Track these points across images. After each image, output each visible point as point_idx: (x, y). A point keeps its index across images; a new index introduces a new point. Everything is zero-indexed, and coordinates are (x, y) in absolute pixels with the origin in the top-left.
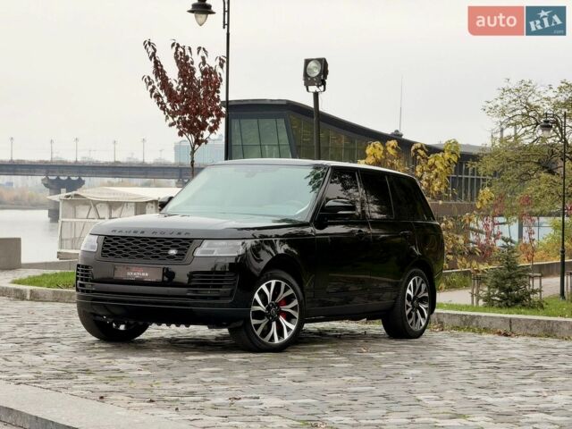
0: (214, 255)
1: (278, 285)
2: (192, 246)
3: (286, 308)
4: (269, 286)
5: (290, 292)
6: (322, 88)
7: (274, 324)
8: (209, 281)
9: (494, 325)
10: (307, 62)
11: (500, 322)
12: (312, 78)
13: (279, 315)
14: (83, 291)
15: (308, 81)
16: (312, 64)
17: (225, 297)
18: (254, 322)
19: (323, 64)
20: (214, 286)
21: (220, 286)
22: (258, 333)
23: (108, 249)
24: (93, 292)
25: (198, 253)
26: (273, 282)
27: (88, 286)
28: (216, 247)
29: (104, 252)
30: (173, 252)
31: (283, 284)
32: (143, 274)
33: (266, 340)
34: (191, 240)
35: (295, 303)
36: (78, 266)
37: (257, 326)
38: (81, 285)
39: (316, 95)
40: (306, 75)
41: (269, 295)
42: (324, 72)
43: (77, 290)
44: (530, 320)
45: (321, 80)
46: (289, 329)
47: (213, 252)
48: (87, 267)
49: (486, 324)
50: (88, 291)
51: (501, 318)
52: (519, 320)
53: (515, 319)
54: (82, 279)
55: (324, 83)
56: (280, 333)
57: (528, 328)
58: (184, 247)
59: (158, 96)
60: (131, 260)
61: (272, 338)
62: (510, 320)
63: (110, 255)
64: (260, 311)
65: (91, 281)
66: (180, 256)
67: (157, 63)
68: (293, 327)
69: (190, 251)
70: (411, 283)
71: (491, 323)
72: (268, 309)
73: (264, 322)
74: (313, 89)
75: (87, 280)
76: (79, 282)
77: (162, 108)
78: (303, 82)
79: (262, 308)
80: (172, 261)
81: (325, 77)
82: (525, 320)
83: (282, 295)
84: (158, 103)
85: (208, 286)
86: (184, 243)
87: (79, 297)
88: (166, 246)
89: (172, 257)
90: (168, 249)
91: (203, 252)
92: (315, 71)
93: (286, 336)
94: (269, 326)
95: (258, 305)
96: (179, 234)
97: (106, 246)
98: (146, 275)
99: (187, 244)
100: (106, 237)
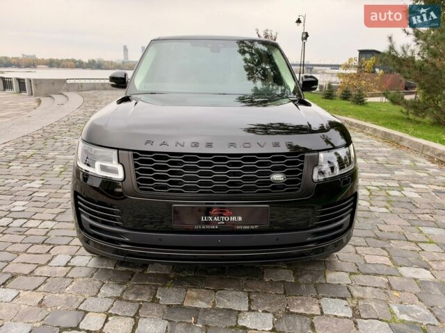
2: (307, 163)
8: (333, 216)
17: (347, 229)
20: (336, 220)
21: (342, 218)
23: (148, 176)
25: (317, 176)
29: (141, 181)
30: (278, 177)
32: (233, 219)
34: (301, 156)
38: (93, 227)
43: (81, 227)
60: (203, 196)
65: (119, 227)
66: (293, 184)
69: (306, 173)
75: (106, 223)
85: (330, 222)
86: (293, 162)
89: (277, 187)
90: (270, 174)
96: (276, 145)
97: (141, 171)
98: (240, 219)
99: (296, 163)
100: (136, 154)
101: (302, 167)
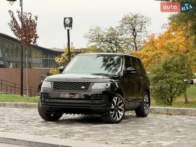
0: (99, 88)
1: (118, 99)
2: (91, 85)
3: (120, 107)
4: (115, 99)
5: (121, 101)
6: (71, 28)
7: (117, 113)
8: (98, 98)
9: (161, 112)
10: (65, 19)
11: (164, 110)
12: (67, 24)
13: (118, 110)
14: (44, 102)
15: (65, 25)
16: (67, 20)
17: (103, 104)
18: (111, 112)
19: (71, 19)
20: (99, 100)
21: (101, 100)
22: (112, 116)
23: (56, 87)
24: (50, 103)
25: (93, 88)
26: (116, 98)
27: (47, 100)
28: (99, 85)
30: (83, 87)
31: (119, 98)
32: (72, 96)
33: (114, 119)
34: (90, 83)
35: (123, 105)
36: (42, 93)
37: (112, 114)
38: (44, 100)
39: (68, 30)
40: (65, 23)
41: (115, 102)
42: (71, 22)
43: (41, 102)
44: (176, 109)
45: (70, 25)
46: (121, 115)
47: (98, 87)
48: (46, 93)
49: (158, 111)
50: (47, 102)
51: (164, 109)
52: (171, 109)
53: (169, 109)
54: (44, 98)
55: (71, 26)
56: (119, 117)
57: (174, 112)
58: (87, 85)
59: (14, 31)
60: (66, 91)
61: (116, 118)
62: (168, 109)
63: (57, 89)
64: (113, 109)
65: (49, 99)
66: (86, 89)
67: (14, 18)
68: (122, 114)
69: (90, 87)
70: (145, 97)
71: (160, 110)
72: (115, 108)
73: (114, 112)
74: (67, 28)
75: (46, 98)
76: (42, 99)
77: (15, 35)
78: (64, 26)
79: (113, 107)
80: (83, 91)
81: (72, 24)
82: (173, 109)
83: (119, 103)
84: (14, 33)
85: (97, 100)
86: (87, 84)
87: (42, 104)
88: (80, 85)
89: (83, 89)
91: (94, 87)
92: (68, 22)
93: (121, 117)
94: (115, 114)
95: (112, 106)
96: (85, 80)
97: (55, 86)
98: (73, 96)
99: (88, 84)
100: (54, 82)
101: (89, 85)
